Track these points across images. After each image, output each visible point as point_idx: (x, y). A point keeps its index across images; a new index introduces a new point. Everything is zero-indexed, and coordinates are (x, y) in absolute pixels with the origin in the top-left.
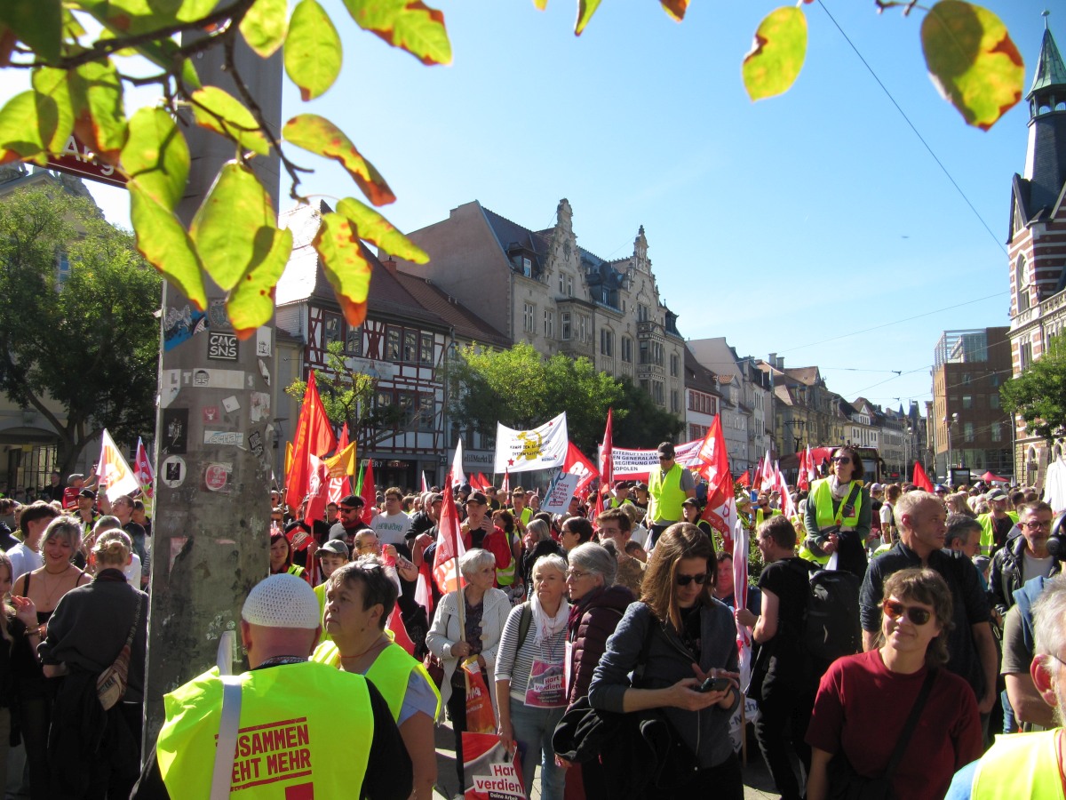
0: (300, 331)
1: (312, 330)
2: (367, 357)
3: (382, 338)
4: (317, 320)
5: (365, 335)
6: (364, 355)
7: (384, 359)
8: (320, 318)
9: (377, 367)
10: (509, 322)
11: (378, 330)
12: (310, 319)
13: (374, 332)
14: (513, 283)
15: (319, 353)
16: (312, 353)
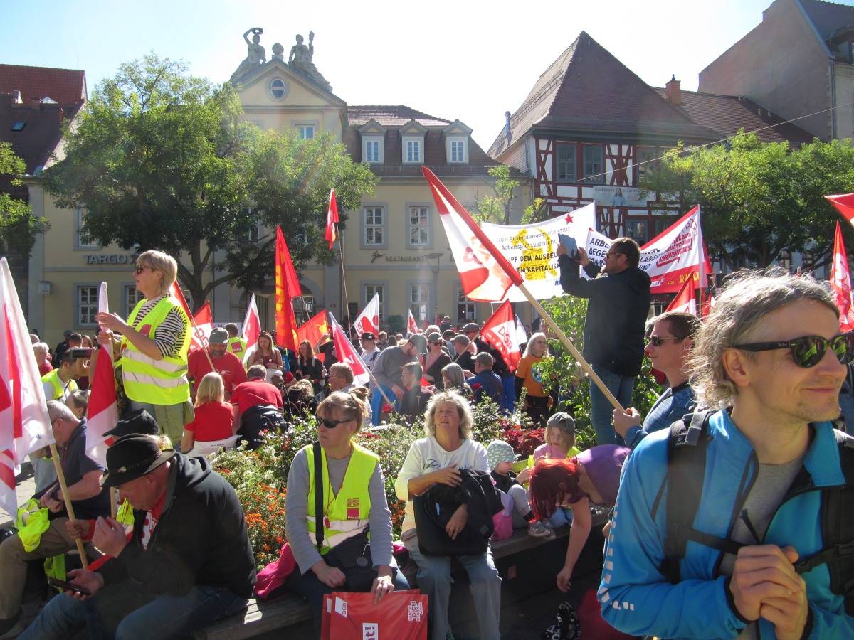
0: (528, 165)
1: (540, 163)
2: (612, 184)
3: (630, 162)
4: (547, 152)
5: (608, 161)
6: (608, 183)
7: (635, 184)
8: (551, 149)
9: (625, 194)
10: (831, 124)
11: (624, 153)
12: (538, 152)
13: (620, 155)
14: (834, 75)
15: (551, 186)
16: (543, 187)
